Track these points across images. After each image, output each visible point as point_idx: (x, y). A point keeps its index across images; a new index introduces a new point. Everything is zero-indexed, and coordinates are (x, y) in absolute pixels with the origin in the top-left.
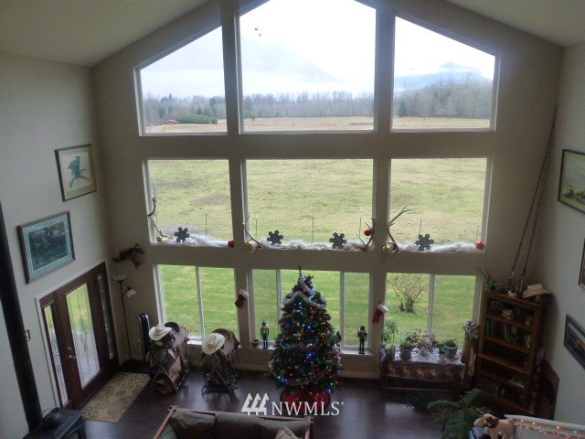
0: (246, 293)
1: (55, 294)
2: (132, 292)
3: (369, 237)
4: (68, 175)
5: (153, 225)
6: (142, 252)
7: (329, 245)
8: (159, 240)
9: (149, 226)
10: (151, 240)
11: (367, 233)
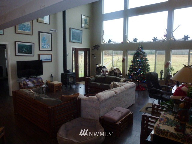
0: (125, 58)
1: (76, 49)
2: (95, 57)
3: (165, 37)
4: (83, 22)
5: (103, 39)
6: (99, 47)
7: (152, 41)
8: (104, 43)
9: (102, 39)
10: (102, 43)
11: (165, 36)
